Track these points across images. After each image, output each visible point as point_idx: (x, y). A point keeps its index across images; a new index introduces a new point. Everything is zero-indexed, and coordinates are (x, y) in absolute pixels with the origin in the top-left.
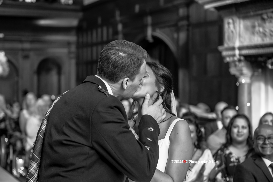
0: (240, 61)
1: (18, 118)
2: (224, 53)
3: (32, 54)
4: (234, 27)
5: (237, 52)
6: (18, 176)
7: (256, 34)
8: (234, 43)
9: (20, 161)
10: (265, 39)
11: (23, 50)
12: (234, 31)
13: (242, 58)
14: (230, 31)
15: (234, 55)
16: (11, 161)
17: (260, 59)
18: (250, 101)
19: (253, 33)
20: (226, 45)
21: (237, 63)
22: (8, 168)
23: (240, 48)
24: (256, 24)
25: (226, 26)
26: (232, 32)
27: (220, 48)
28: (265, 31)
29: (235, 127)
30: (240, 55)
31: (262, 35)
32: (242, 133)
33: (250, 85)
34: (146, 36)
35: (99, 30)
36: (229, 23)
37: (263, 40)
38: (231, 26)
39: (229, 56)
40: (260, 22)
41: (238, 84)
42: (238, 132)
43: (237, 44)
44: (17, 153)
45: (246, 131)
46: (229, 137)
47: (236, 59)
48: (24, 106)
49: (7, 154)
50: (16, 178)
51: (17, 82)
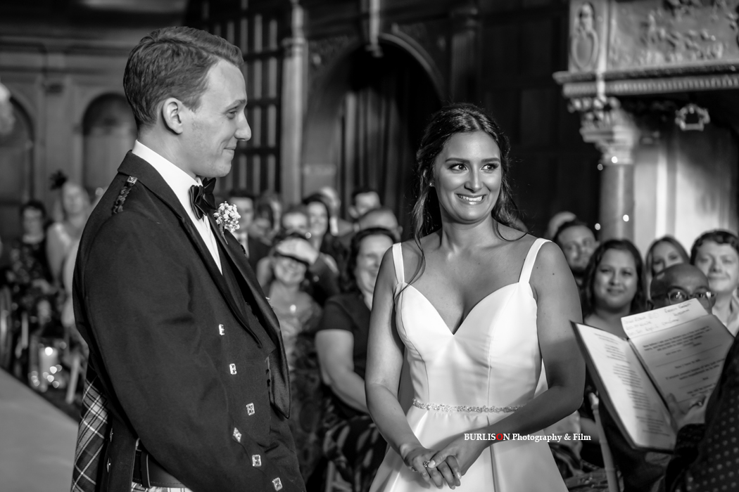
0: (607, 108)
1: (43, 244)
2: (569, 90)
3: (68, 81)
4: (596, 26)
5: (601, 87)
6: (44, 388)
7: (649, 44)
8: (595, 65)
9: (49, 352)
10: (672, 57)
11: (45, 71)
12: (595, 35)
13: (614, 102)
14: (584, 34)
15: (593, 96)
16: (26, 352)
17: (657, 105)
18: (630, 210)
19: (643, 42)
20: (573, 70)
21: (601, 115)
22: (18, 369)
23: (609, 79)
24: (652, 18)
25: (575, 21)
26: (590, 36)
27: (559, 76)
28: (674, 37)
29: (604, 271)
30: (609, 95)
31: (664, 45)
32: (621, 288)
33: (630, 171)
34: (365, 42)
35: (244, 24)
36: (581, 15)
37: (668, 59)
38: (589, 21)
39: (581, 97)
40: (661, 12)
41: (600, 167)
42: (612, 283)
43: (602, 68)
44: (39, 332)
45: (630, 282)
46: (589, 294)
47: (597, 104)
48: (58, 215)
49: (15, 334)
50: (38, 392)
51: (32, 152)
